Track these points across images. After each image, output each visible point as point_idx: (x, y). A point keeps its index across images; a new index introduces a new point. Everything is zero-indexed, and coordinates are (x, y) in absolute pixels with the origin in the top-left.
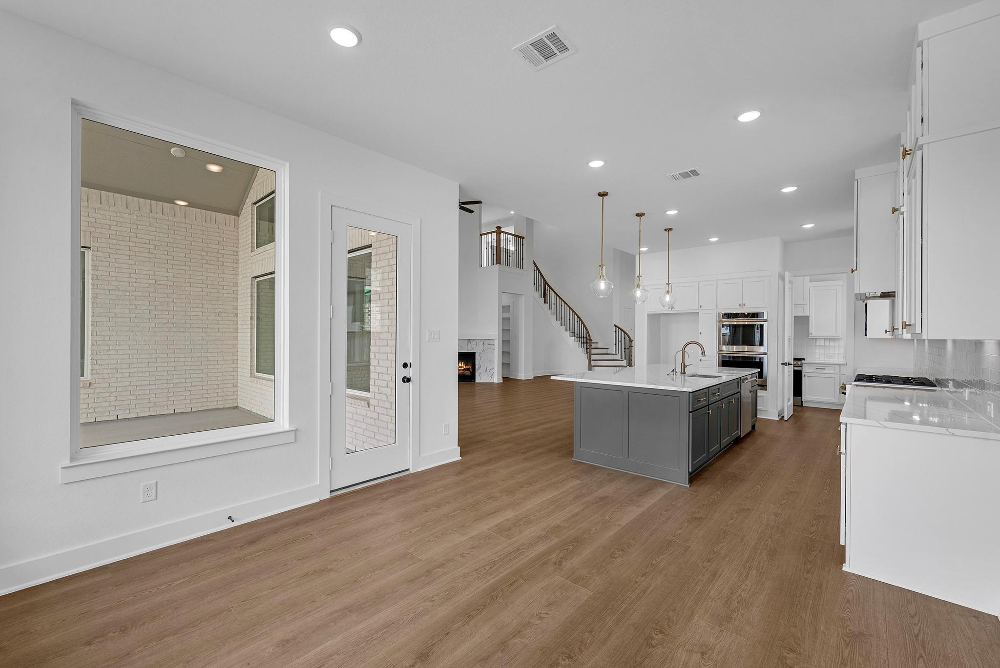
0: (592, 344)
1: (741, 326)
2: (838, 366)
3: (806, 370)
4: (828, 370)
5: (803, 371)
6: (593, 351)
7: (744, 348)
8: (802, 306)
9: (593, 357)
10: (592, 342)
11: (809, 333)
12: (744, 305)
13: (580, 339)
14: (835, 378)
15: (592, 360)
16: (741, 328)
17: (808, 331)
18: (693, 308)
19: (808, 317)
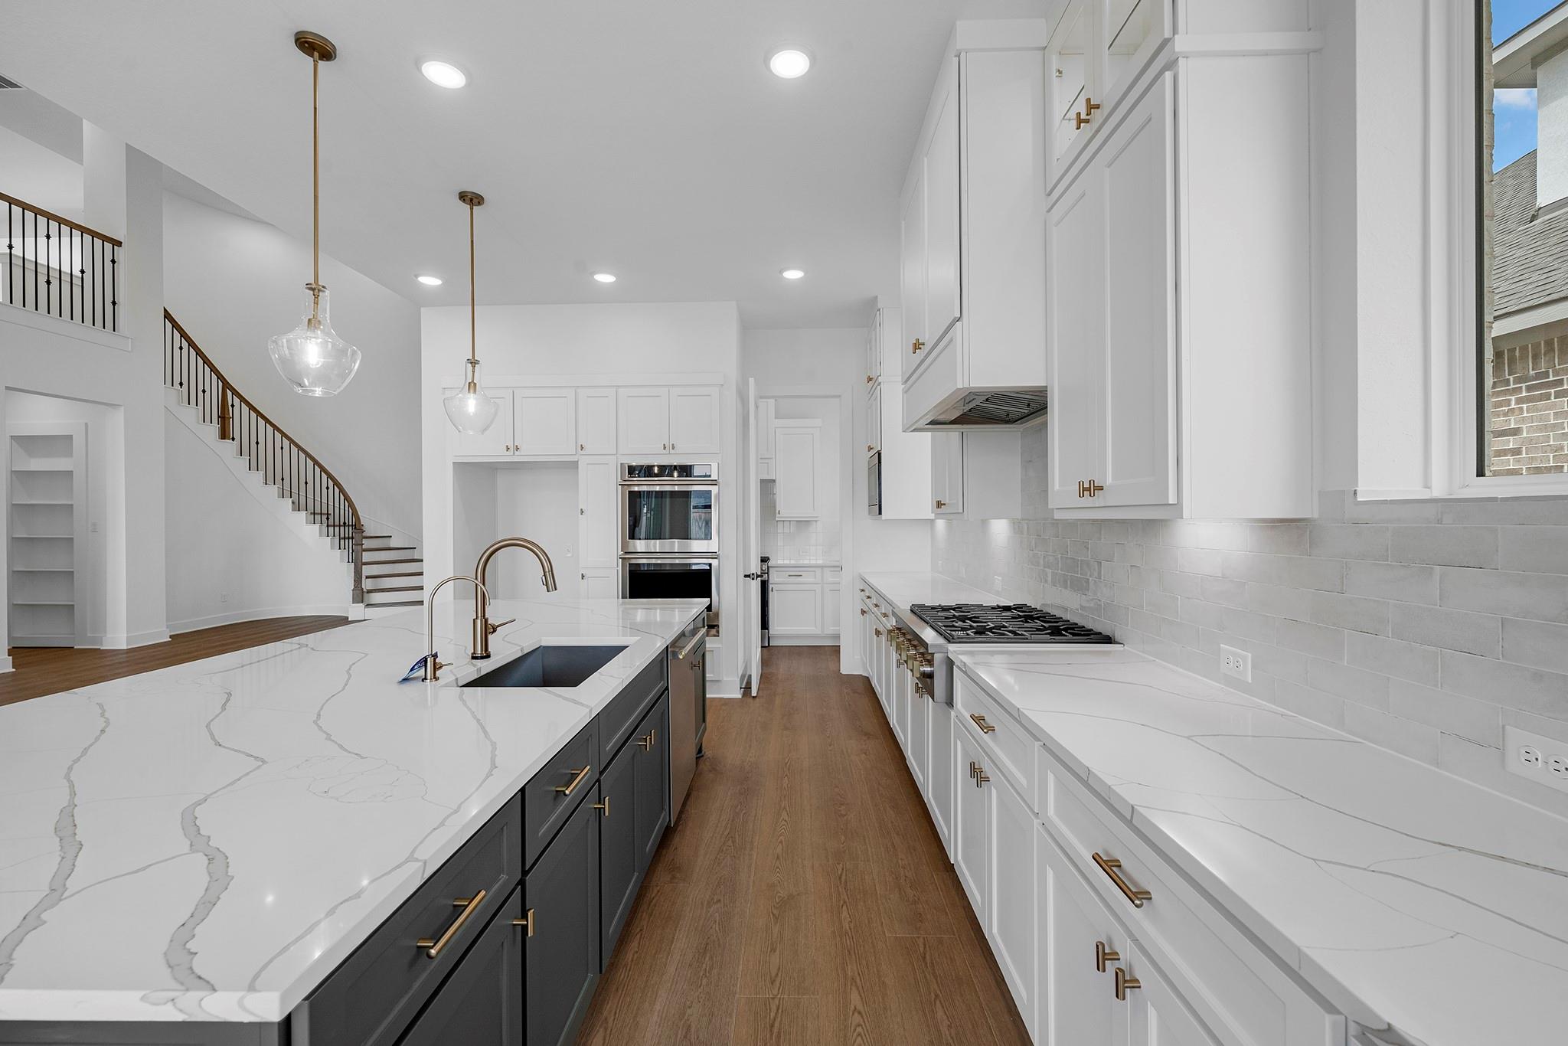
0: (364, 541)
1: (668, 493)
2: (820, 569)
3: (774, 578)
4: (807, 578)
5: (771, 581)
6: (367, 557)
7: (673, 544)
8: (767, 461)
9: (367, 570)
10: (364, 534)
11: (775, 510)
12: (673, 448)
13: (337, 529)
14: (815, 590)
15: (367, 577)
16: (668, 500)
17: (775, 507)
18: (563, 450)
19: (774, 481)
